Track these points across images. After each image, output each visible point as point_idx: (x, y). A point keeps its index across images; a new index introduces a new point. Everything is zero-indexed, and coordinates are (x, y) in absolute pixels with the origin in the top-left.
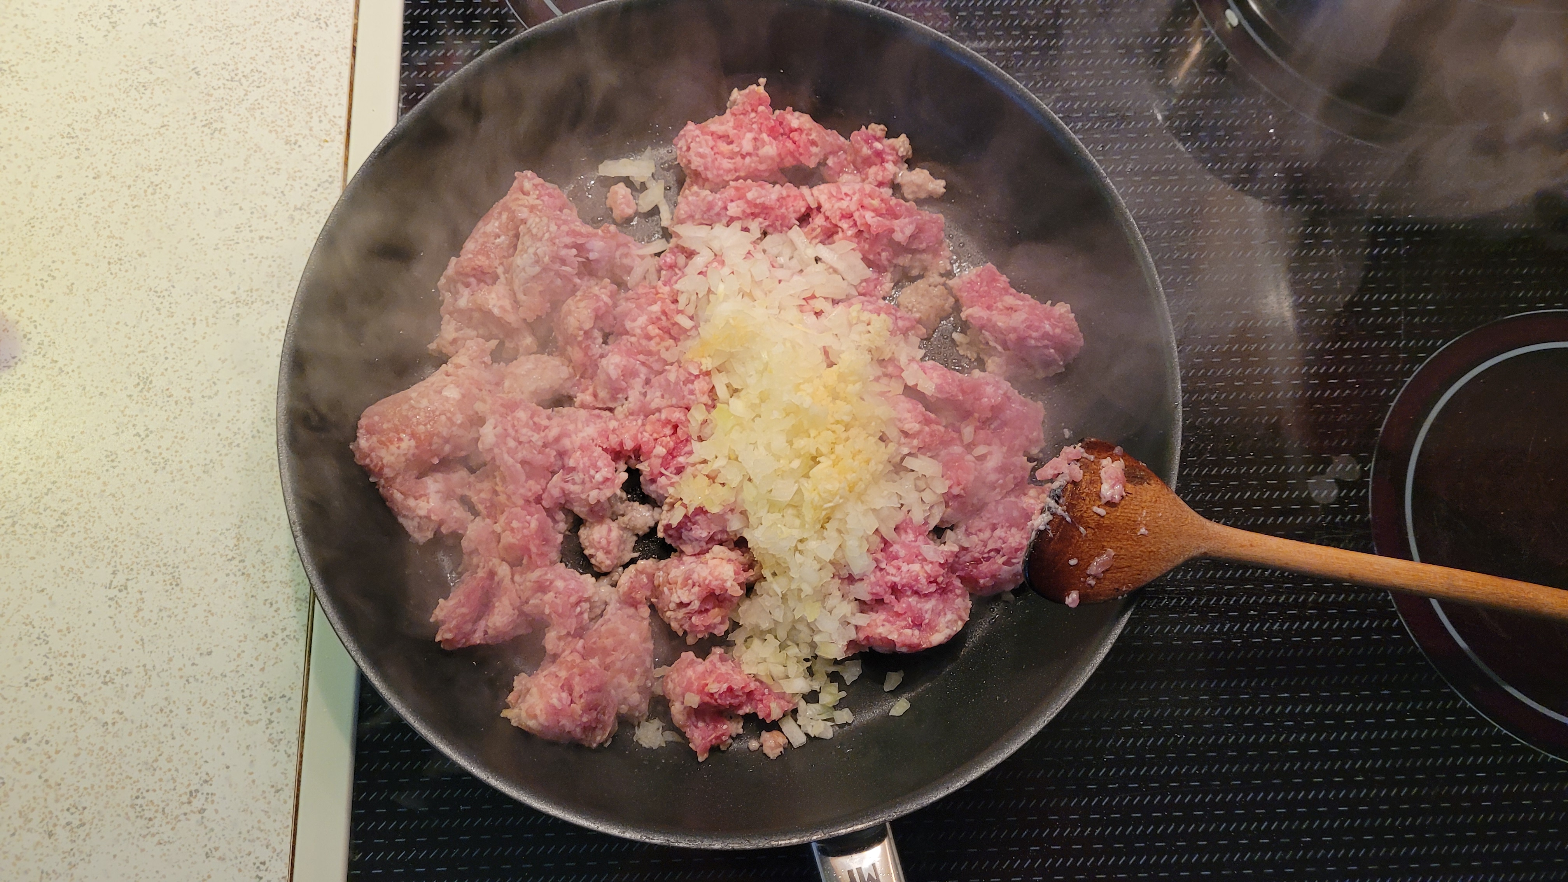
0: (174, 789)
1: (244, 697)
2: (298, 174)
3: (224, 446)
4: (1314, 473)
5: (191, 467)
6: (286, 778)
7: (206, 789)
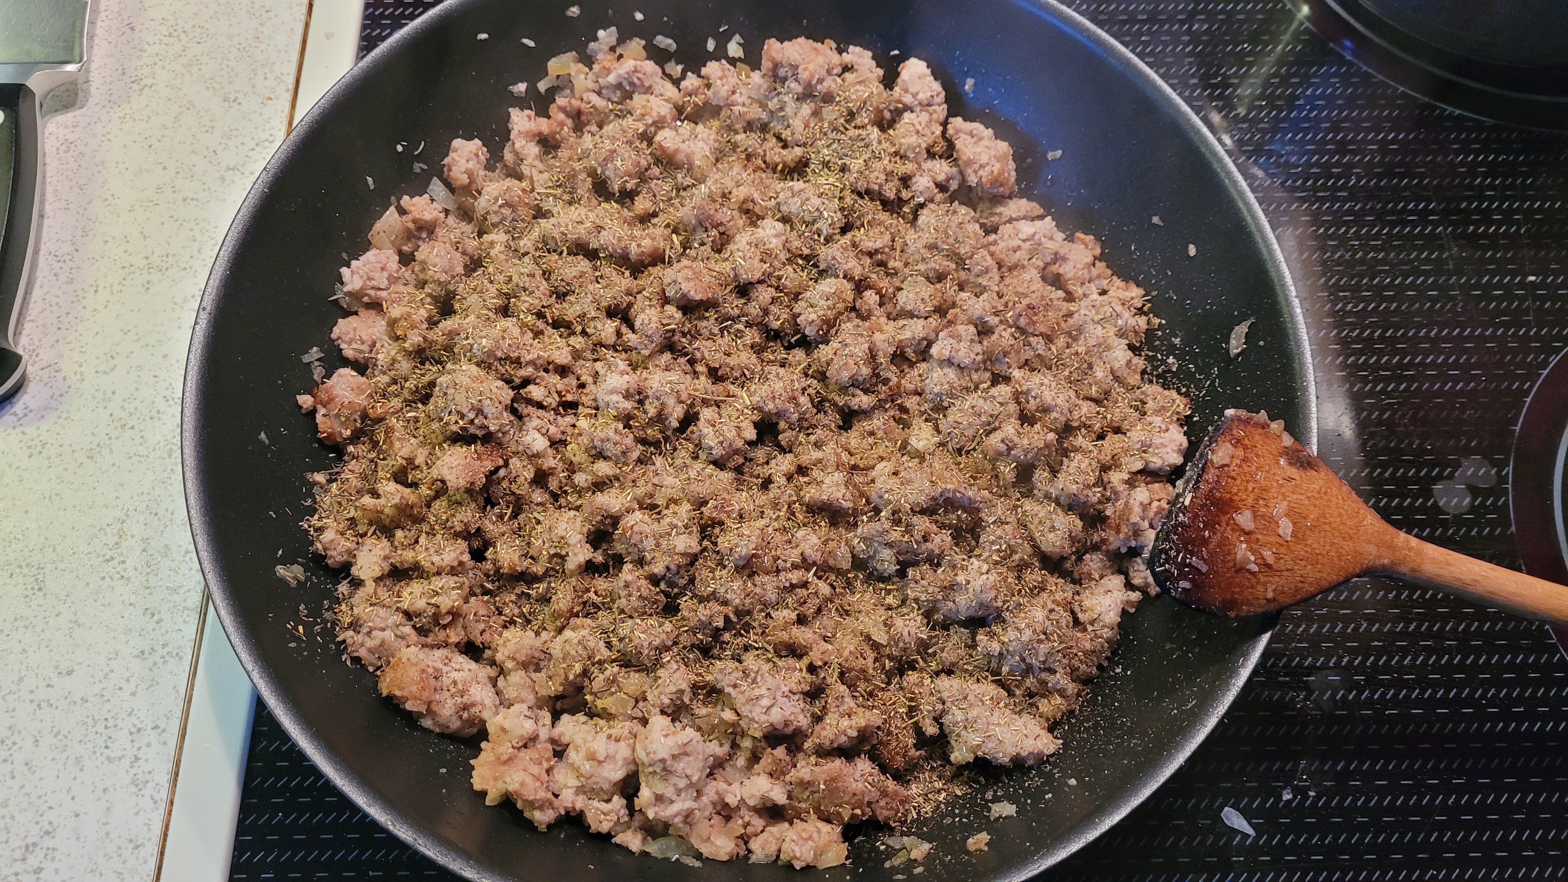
0: (7, 842)
1: (106, 727)
2: (234, 133)
3: (116, 428)
4: (1439, 478)
5: (74, 451)
6: (149, 830)
7: (48, 842)
